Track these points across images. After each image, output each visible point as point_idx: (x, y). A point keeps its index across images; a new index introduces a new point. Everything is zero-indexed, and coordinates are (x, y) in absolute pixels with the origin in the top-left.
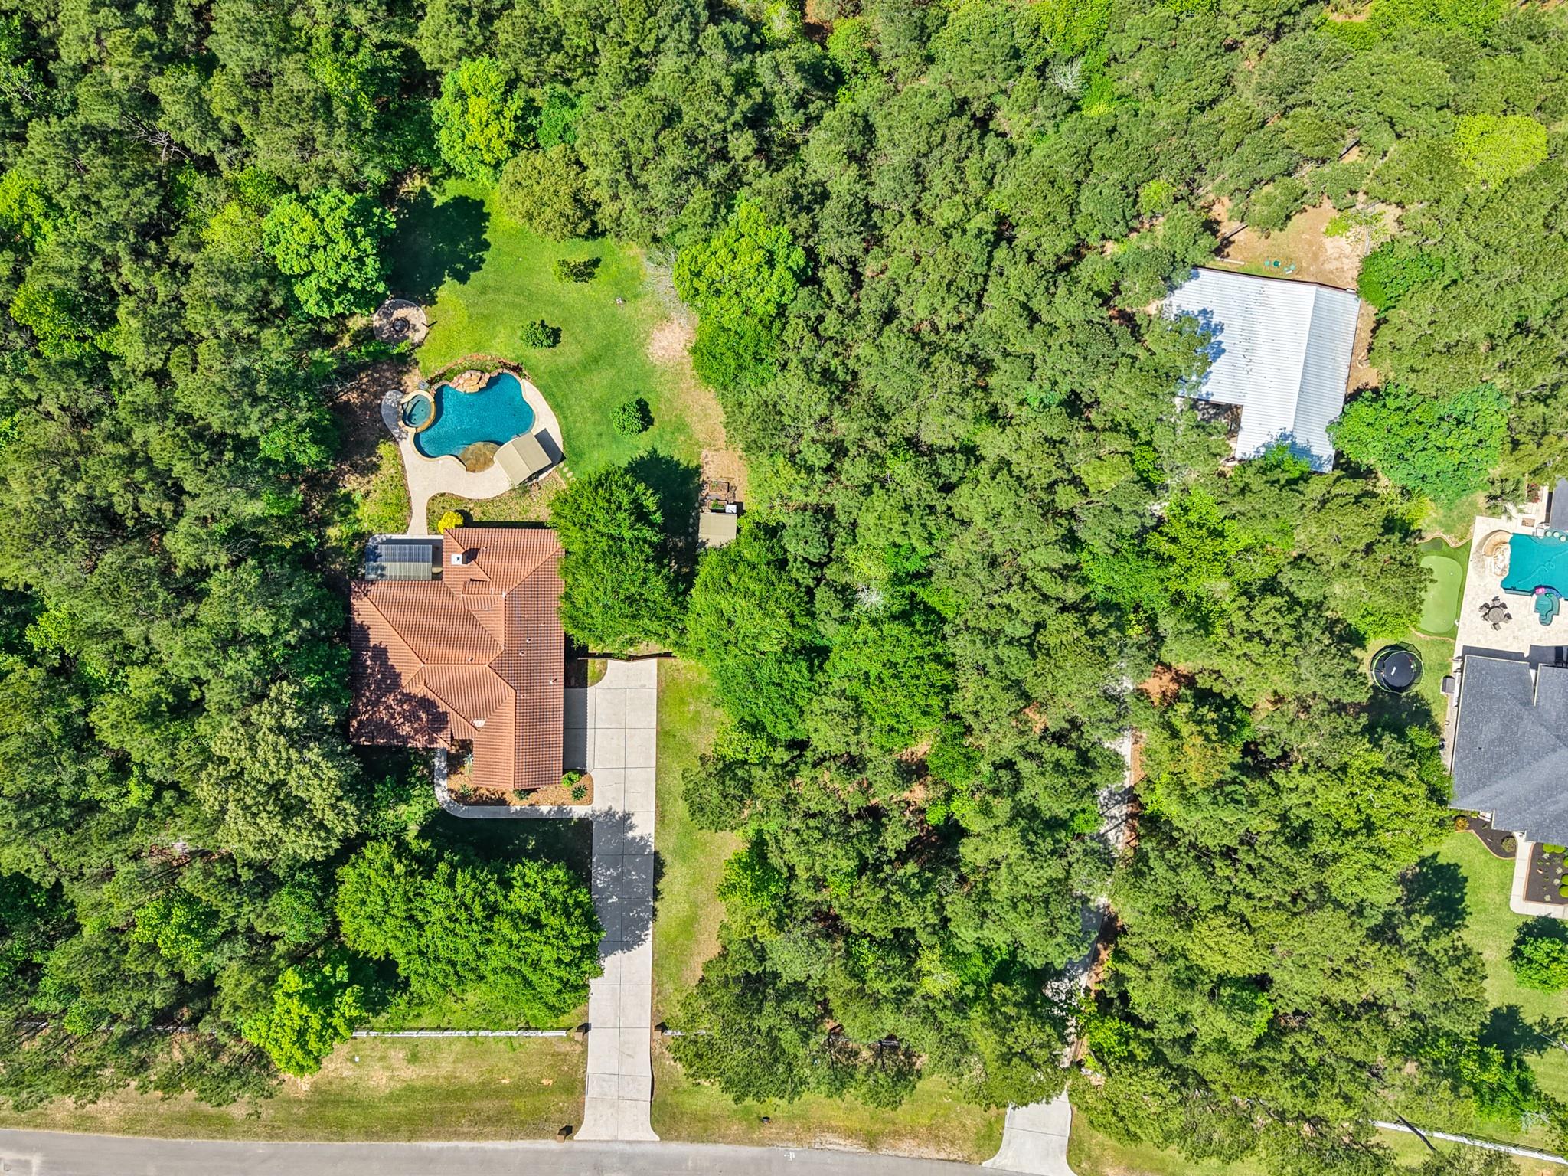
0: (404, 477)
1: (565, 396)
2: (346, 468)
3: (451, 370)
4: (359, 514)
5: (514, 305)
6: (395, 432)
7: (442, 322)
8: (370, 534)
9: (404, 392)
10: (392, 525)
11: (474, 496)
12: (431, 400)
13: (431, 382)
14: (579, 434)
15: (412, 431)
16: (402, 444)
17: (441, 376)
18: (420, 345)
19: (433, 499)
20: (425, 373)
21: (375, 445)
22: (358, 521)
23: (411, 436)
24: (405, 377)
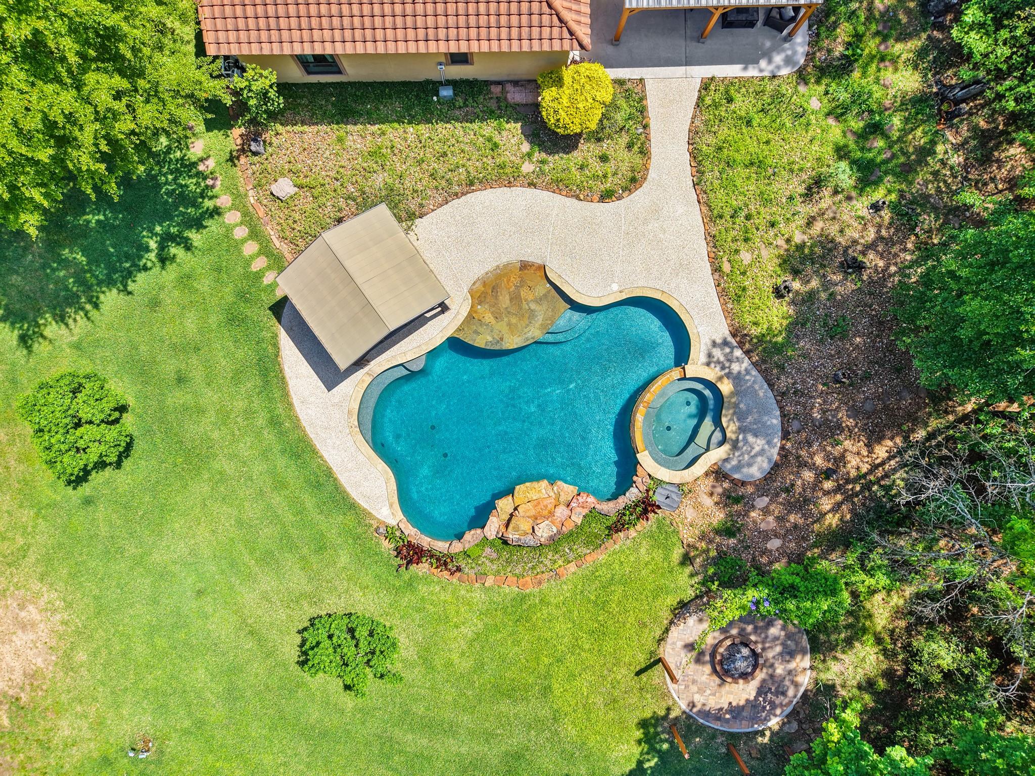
0: (713, 240)
1: (280, 485)
2: (873, 260)
3: (595, 543)
4: (835, 132)
5: (429, 726)
6: (742, 365)
7: (624, 674)
8: (801, 76)
9: (718, 473)
10: (742, 104)
11: (521, 196)
12: (644, 457)
13: (647, 507)
14: (237, 377)
15: (696, 367)
16: (722, 331)
17: (617, 527)
18: (682, 609)
19: (634, 182)
20: (666, 533)
21: (796, 327)
22: (838, 113)
23: (698, 353)
24: (718, 517)
